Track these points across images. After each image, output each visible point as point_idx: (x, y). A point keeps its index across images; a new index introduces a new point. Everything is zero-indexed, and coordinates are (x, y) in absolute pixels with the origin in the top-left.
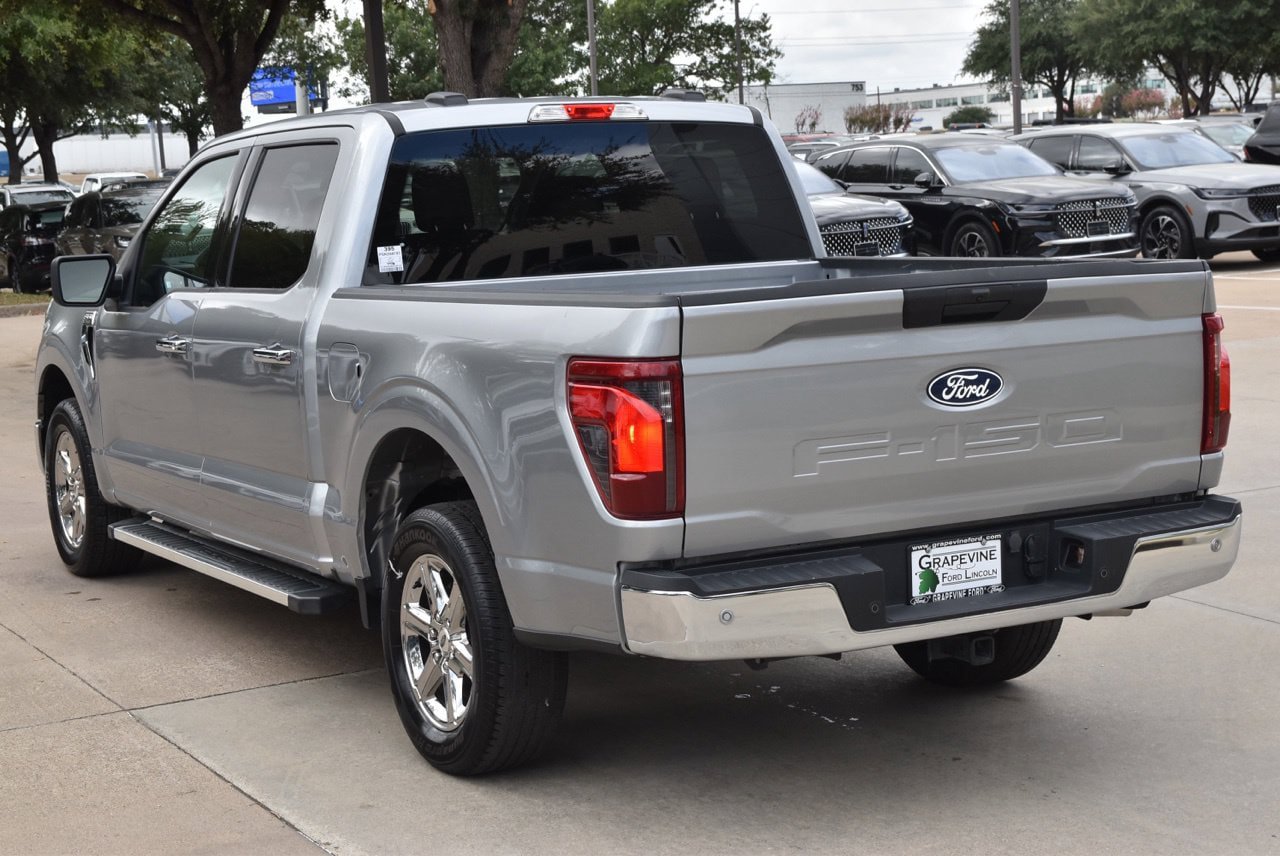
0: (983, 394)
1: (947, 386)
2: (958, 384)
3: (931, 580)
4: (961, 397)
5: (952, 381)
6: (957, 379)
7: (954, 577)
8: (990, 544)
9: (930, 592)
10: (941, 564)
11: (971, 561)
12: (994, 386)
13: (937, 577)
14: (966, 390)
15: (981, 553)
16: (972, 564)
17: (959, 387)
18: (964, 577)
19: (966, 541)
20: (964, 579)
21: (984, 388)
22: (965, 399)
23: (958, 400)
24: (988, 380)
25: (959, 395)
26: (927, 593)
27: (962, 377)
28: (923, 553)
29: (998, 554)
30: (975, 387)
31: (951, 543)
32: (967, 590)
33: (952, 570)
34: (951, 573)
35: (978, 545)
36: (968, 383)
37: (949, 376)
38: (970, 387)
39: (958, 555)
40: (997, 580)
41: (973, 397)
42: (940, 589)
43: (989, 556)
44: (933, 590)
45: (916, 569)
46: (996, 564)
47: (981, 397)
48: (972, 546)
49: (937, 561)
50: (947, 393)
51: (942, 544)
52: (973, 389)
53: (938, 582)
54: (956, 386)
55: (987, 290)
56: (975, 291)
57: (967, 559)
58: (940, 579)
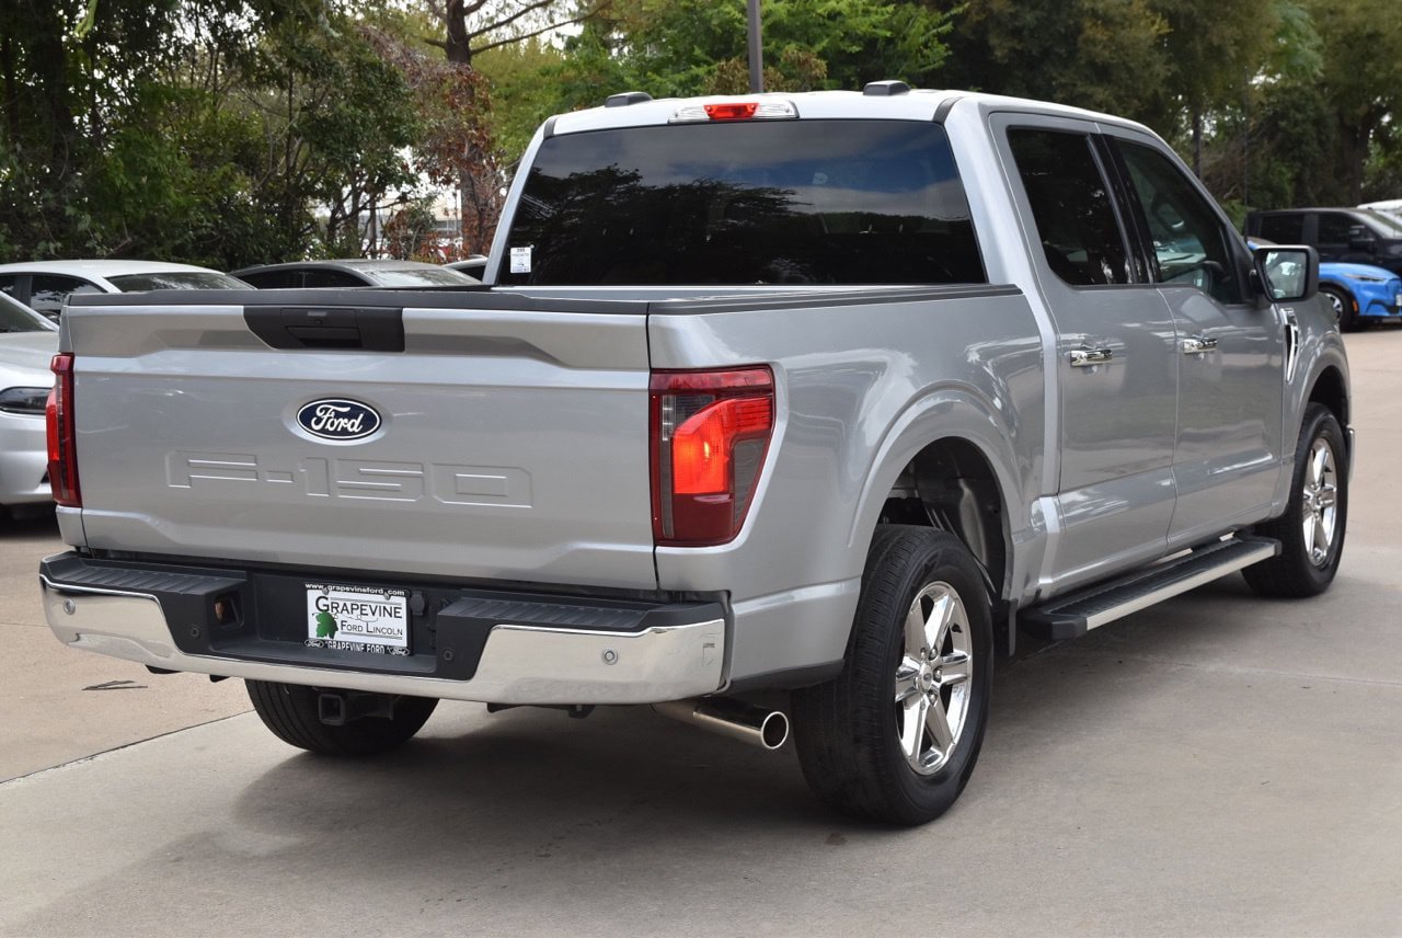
0: (355, 429)
1: (316, 416)
2: (328, 415)
3: (329, 626)
4: (331, 429)
5: (321, 411)
6: (327, 410)
7: (354, 627)
8: (393, 599)
9: (327, 638)
10: (340, 609)
11: (374, 614)
12: (369, 423)
13: (335, 623)
14: (336, 423)
15: (385, 608)
16: (374, 618)
17: (329, 418)
18: (365, 629)
19: (364, 590)
20: (365, 632)
21: (357, 422)
22: (335, 433)
23: (327, 432)
24: (362, 415)
25: (328, 426)
26: (325, 638)
27: (333, 408)
28: (320, 593)
29: (403, 613)
30: (346, 420)
31: (348, 589)
32: (365, 646)
33: (352, 619)
34: (351, 622)
35: (381, 598)
36: (338, 415)
37: (319, 405)
38: (341, 419)
39: (359, 604)
40: (402, 642)
41: (344, 432)
42: (338, 636)
43: (394, 613)
44: (332, 636)
45: (312, 609)
46: (401, 624)
47: (354, 433)
48: (374, 598)
49: (335, 605)
50: (317, 423)
51: (338, 588)
52: (343, 422)
53: (337, 629)
54: (326, 417)
55: (323, 314)
56: (310, 314)
57: (368, 611)
58: (339, 626)
